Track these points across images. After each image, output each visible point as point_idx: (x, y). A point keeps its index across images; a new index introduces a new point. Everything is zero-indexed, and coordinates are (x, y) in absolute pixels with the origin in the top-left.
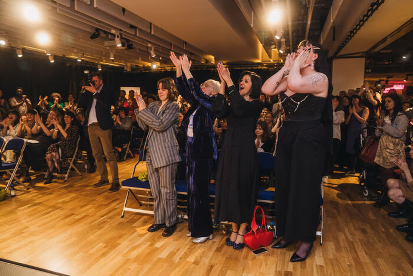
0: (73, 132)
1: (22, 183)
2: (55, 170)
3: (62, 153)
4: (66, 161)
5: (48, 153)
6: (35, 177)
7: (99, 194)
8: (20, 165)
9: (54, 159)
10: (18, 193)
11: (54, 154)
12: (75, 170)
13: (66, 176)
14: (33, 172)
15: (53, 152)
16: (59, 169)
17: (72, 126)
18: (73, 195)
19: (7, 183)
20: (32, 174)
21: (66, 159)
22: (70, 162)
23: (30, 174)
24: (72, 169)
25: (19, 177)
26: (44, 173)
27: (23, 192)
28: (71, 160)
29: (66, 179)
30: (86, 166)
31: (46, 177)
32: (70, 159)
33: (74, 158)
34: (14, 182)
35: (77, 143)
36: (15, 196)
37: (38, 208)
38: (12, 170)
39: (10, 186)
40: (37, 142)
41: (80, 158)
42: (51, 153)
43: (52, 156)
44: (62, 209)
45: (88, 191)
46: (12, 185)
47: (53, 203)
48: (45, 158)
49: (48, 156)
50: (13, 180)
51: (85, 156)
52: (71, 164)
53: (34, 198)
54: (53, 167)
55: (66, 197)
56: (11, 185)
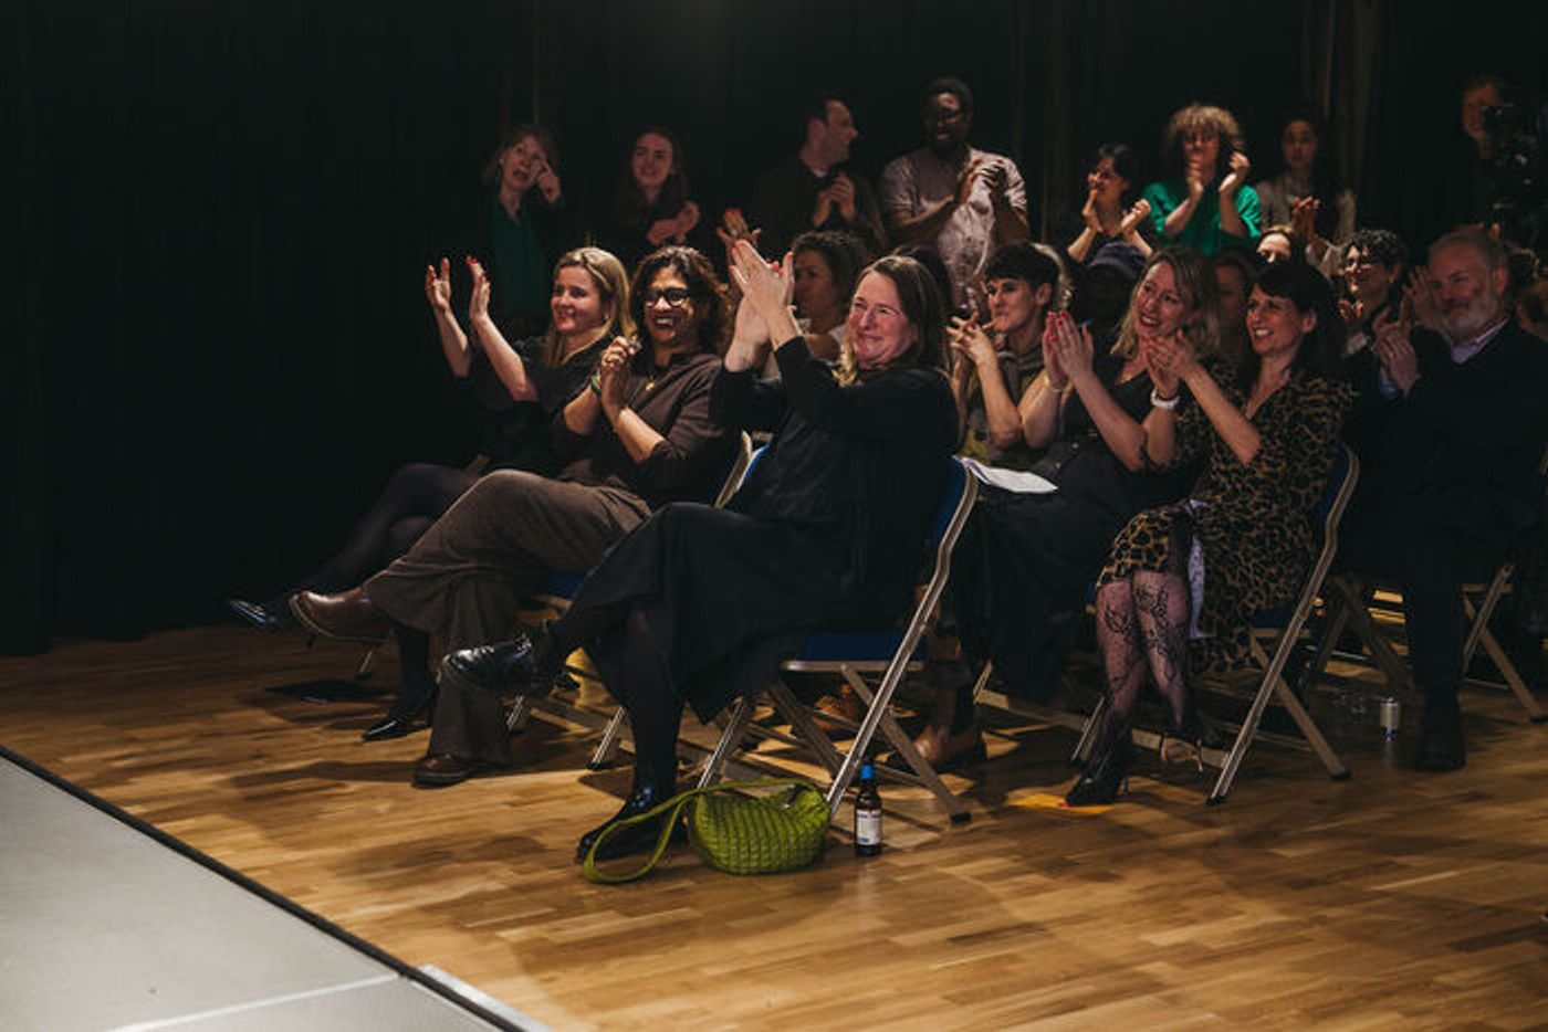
0: (1309, 420)
1: (925, 771)
2: (1148, 705)
3: (1208, 585)
4: (1233, 652)
5: (1114, 569)
6: (1012, 745)
7: (1468, 946)
8: (924, 636)
9: (1149, 623)
10: (903, 837)
11: (1149, 581)
12: (1296, 731)
13: (1227, 761)
14: (999, 701)
15: (1147, 567)
16: (1177, 699)
17: (1303, 381)
18: (1258, 914)
19: (843, 758)
20: (995, 720)
21: (1238, 630)
22: (1264, 661)
23: (978, 713)
24: (1276, 719)
25: (913, 730)
26: (1072, 722)
27: (929, 836)
28: (1270, 646)
29: (1222, 785)
30: (1389, 707)
31: (1082, 750)
32: (1270, 633)
33: (1295, 629)
34: (883, 758)
35: (1333, 517)
36: (876, 851)
37: (1012, 959)
38: (879, 666)
39: (855, 783)
40: (1044, 486)
41: (1350, 644)
42: (1131, 572)
43: (1137, 597)
44: (1174, 1001)
45: (1378, 910)
46: (867, 773)
47: (1112, 943)
48: (1090, 609)
49: (1112, 594)
50: (878, 744)
51: (1389, 630)
52: (1272, 681)
53: (993, 889)
54: (1134, 679)
55: (1212, 915)
56: (859, 772)
